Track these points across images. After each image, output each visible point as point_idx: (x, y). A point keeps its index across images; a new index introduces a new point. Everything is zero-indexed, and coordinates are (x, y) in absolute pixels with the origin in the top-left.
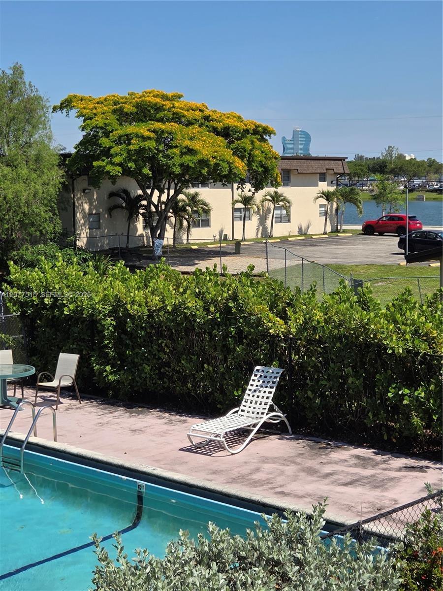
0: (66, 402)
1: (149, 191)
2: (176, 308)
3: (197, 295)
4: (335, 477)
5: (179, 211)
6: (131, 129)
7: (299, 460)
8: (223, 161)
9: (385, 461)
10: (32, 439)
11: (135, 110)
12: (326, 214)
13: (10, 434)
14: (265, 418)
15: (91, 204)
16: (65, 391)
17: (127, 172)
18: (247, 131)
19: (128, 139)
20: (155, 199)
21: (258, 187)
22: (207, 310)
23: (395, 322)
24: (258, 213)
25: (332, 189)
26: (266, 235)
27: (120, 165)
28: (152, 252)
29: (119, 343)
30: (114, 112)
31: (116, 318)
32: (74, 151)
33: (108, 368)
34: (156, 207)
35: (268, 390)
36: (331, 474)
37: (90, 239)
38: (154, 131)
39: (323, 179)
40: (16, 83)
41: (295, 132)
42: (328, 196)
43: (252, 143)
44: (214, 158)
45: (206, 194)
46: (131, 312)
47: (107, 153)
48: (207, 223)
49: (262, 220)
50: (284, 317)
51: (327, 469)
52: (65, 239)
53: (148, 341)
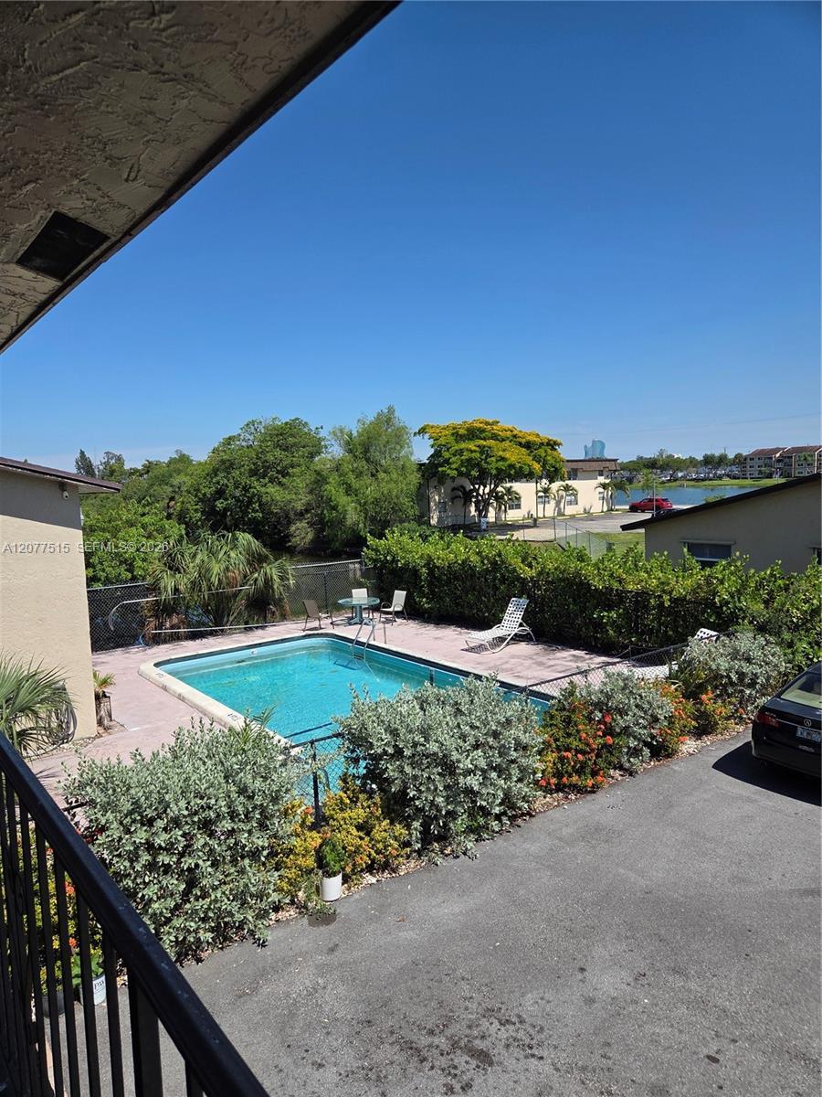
0: (399, 621)
1: (477, 486)
2: (464, 562)
3: (477, 553)
4: (555, 668)
5: (498, 498)
6: (463, 445)
7: (535, 657)
8: (525, 464)
9: (590, 659)
10: (372, 642)
11: (466, 432)
12: (603, 498)
13: (359, 640)
14: (516, 631)
15: (440, 496)
16: (398, 614)
17: (461, 474)
18: (542, 444)
19: (461, 452)
20: (481, 492)
21: (551, 481)
22: (482, 562)
23: (599, 569)
24: (555, 499)
25: (607, 481)
26: (561, 514)
27: (456, 469)
28: (479, 526)
29: (431, 584)
30: (453, 434)
31: (428, 569)
32: (427, 462)
33: (424, 600)
34: (482, 497)
35: (519, 613)
36: (553, 666)
37: (440, 519)
38: (479, 446)
39: (601, 475)
40: (390, 418)
41: (594, 442)
42: (604, 486)
43: (546, 451)
44: (519, 463)
45: (518, 487)
46: (437, 564)
47: (447, 462)
48: (518, 506)
49: (558, 504)
50: (530, 566)
51: (552, 663)
52: (422, 519)
53: (449, 582)
